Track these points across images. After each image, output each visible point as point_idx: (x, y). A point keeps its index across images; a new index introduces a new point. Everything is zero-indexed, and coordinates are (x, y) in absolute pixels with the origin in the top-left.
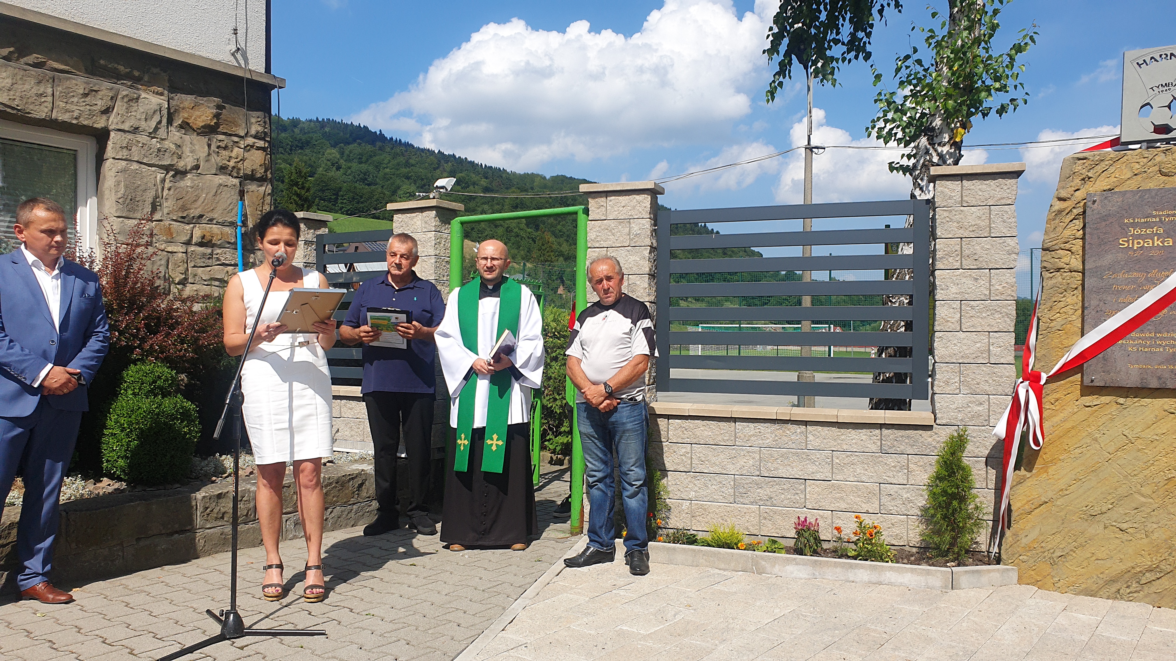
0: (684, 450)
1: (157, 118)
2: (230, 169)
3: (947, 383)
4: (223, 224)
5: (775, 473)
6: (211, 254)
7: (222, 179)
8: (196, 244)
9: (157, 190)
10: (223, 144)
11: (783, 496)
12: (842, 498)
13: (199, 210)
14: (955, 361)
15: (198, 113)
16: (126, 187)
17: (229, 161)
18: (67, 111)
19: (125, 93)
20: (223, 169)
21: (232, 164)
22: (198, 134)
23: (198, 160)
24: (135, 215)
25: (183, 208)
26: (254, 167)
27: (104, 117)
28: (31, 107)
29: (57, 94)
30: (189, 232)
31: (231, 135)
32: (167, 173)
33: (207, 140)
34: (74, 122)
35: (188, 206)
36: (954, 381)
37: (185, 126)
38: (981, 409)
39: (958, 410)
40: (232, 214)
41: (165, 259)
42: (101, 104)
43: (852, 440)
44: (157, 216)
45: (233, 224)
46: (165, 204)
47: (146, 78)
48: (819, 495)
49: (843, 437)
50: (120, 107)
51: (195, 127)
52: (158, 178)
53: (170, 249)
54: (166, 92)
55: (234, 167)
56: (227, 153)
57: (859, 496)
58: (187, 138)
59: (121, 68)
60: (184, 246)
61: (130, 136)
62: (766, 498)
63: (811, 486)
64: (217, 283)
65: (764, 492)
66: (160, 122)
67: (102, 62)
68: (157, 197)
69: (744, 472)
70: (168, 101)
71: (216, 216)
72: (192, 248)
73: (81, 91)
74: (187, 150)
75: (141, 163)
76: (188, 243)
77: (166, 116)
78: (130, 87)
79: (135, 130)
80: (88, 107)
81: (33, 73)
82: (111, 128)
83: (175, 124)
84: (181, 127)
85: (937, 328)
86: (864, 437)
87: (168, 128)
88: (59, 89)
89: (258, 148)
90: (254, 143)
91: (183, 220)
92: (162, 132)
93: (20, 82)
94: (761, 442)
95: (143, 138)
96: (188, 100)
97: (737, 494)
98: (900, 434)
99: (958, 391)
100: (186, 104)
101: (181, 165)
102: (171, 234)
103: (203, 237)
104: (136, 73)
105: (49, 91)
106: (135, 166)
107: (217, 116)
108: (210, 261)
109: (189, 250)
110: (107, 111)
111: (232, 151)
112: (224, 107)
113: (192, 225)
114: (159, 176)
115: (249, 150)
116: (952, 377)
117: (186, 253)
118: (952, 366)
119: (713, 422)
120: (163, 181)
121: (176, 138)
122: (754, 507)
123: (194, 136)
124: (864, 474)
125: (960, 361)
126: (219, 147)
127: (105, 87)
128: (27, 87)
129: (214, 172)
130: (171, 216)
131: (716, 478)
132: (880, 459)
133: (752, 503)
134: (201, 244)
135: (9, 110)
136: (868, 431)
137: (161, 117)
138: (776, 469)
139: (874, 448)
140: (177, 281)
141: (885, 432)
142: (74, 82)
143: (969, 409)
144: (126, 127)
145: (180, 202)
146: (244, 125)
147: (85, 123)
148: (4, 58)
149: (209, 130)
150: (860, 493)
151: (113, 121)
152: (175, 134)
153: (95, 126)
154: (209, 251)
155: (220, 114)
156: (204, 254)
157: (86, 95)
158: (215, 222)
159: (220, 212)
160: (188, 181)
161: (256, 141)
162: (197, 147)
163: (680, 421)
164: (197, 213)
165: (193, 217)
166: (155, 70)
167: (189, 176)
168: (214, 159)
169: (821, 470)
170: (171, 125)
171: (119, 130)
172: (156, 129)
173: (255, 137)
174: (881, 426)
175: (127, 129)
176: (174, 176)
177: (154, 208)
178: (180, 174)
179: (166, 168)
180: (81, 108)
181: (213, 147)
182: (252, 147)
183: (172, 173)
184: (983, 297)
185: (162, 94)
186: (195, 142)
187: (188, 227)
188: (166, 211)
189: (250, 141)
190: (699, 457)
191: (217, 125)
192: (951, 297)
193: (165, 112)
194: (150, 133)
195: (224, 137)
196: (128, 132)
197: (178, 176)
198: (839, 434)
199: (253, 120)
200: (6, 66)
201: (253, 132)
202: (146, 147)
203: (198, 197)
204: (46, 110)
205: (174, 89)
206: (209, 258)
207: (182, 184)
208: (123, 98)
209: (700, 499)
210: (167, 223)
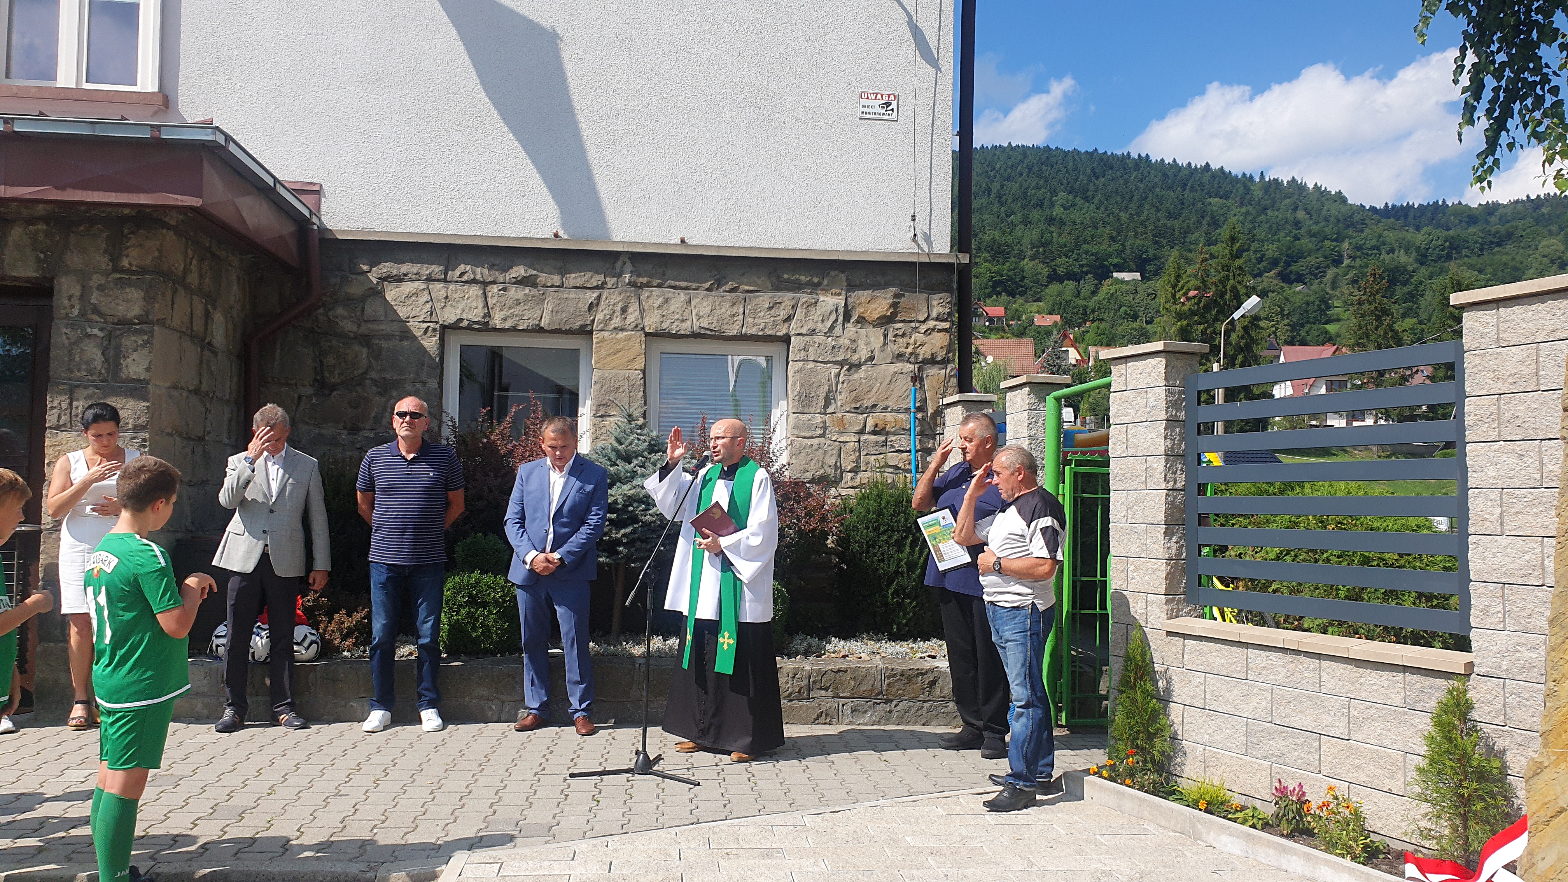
0: (1198, 680)
1: (833, 317)
2: (907, 355)
3: (1485, 612)
4: (898, 411)
5: (1286, 722)
6: (886, 441)
7: (899, 366)
8: (869, 433)
9: (831, 385)
10: (900, 332)
11: (1296, 754)
12: (1359, 766)
13: (872, 399)
14: (1496, 580)
15: (873, 306)
16: (801, 385)
17: (907, 348)
18: (755, 325)
19: (804, 300)
20: (899, 357)
21: (910, 350)
22: (874, 326)
23: (872, 352)
24: (809, 411)
25: (856, 399)
26: (934, 351)
27: (786, 325)
28: (726, 327)
29: (747, 312)
30: (862, 422)
31: (910, 322)
32: (842, 368)
33: (883, 330)
34: (760, 333)
35: (862, 397)
36: (1496, 610)
37: (861, 320)
38: (1534, 655)
39: (1503, 654)
40: (908, 400)
41: (838, 448)
42: (783, 314)
43: (1372, 685)
44: (831, 409)
45: (908, 410)
46: (839, 398)
47: (825, 282)
48: (1335, 757)
49: (1362, 680)
50: (800, 313)
51: (870, 320)
52: (833, 374)
53: (842, 439)
54: (844, 292)
55: (911, 354)
56: (904, 340)
57: (1381, 767)
58: (863, 332)
59: (803, 278)
60: (857, 436)
61: (807, 338)
62: (1277, 753)
63: (1327, 745)
64: (891, 470)
65: (1277, 745)
66: (836, 321)
67: (786, 276)
68: (830, 391)
69: (1257, 716)
70: (846, 299)
71: (890, 404)
72: (865, 437)
73: (767, 306)
74: (861, 344)
75: (816, 362)
76: (861, 432)
77: (842, 314)
78: (810, 293)
79: (813, 332)
80: (772, 319)
81: (728, 298)
82: (791, 334)
83: (852, 321)
84: (857, 322)
85: (1471, 530)
86: (1386, 684)
87: (844, 325)
88: (749, 307)
89: (940, 331)
90: (935, 326)
91: (857, 410)
92: (838, 330)
93: (718, 307)
94: (1273, 677)
95: (819, 338)
96: (865, 295)
97: (1249, 744)
98: (1427, 683)
99: (1501, 625)
100: (863, 299)
101: (855, 358)
102: (844, 425)
103: (876, 425)
104: (816, 280)
105: (741, 310)
106: (811, 365)
107: (894, 305)
108: (884, 448)
109: (862, 439)
110: (788, 319)
111: (910, 338)
112: (903, 295)
113: (865, 415)
114: (834, 371)
115: (930, 334)
116: (1493, 604)
117: (859, 441)
118: (1491, 587)
119: (1226, 647)
120: (838, 375)
121: (851, 333)
122: (1266, 764)
123: (870, 329)
124: (1386, 736)
125: (1503, 581)
126: (895, 336)
127: (787, 298)
128: (723, 310)
129: (890, 361)
130: (844, 408)
131: (1230, 720)
132: (1406, 717)
133: (1265, 758)
134: (874, 433)
135: (709, 332)
136: (1391, 674)
137: (837, 316)
138: (1288, 716)
139: (1398, 700)
140: (848, 469)
141: (1410, 677)
142: (761, 298)
143: (1518, 655)
144: (804, 330)
145: (854, 394)
146: (925, 309)
147: (769, 333)
148: (707, 290)
149: (885, 321)
150: (1382, 762)
151: (794, 327)
152: (851, 328)
153: (778, 334)
154: (883, 438)
155: (899, 302)
156: (877, 443)
157: (770, 308)
158: (889, 410)
159: (895, 399)
160: (862, 373)
161: (937, 323)
162: (872, 339)
163: (1194, 642)
164: (870, 403)
165: (867, 407)
166: (833, 273)
167: (863, 368)
168: (891, 347)
169: (1337, 724)
170: (849, 322)
171: (799, 334)
172: (832, 328)
173: (937, 319)
174: (1405, 669)
175: (805, 332)
176: (848, 370)
177: (828, 402)
178: (855, 366)
179: (841, 363)
180: (767, 321)
181: (890, 337)
182: (933, 330)
183: (847, 367)
184: (1531, 483)
185: (840, 294)
186: (870, 334)
187: (861, 417)
188: (839, 403)
189: (931, 324)
190: (1213, 691)
191: (895, 314)
192: (1487, 483)
193: (841, 311)
194: (826, 333)
195: (901, 325)
196: (807, 335)
197: (853, 370)
198: (1358, 675)
199: (935, 303)
200: (708, 296)
201: (934, 314)
202: (821, 347)
203: (871, 388)
204: (737, 327)
205: (852, 287)
206: (883, 446)
207: (856, 376)
208: (803, 305)
209: (1214, 745)
210: (840, 415)
